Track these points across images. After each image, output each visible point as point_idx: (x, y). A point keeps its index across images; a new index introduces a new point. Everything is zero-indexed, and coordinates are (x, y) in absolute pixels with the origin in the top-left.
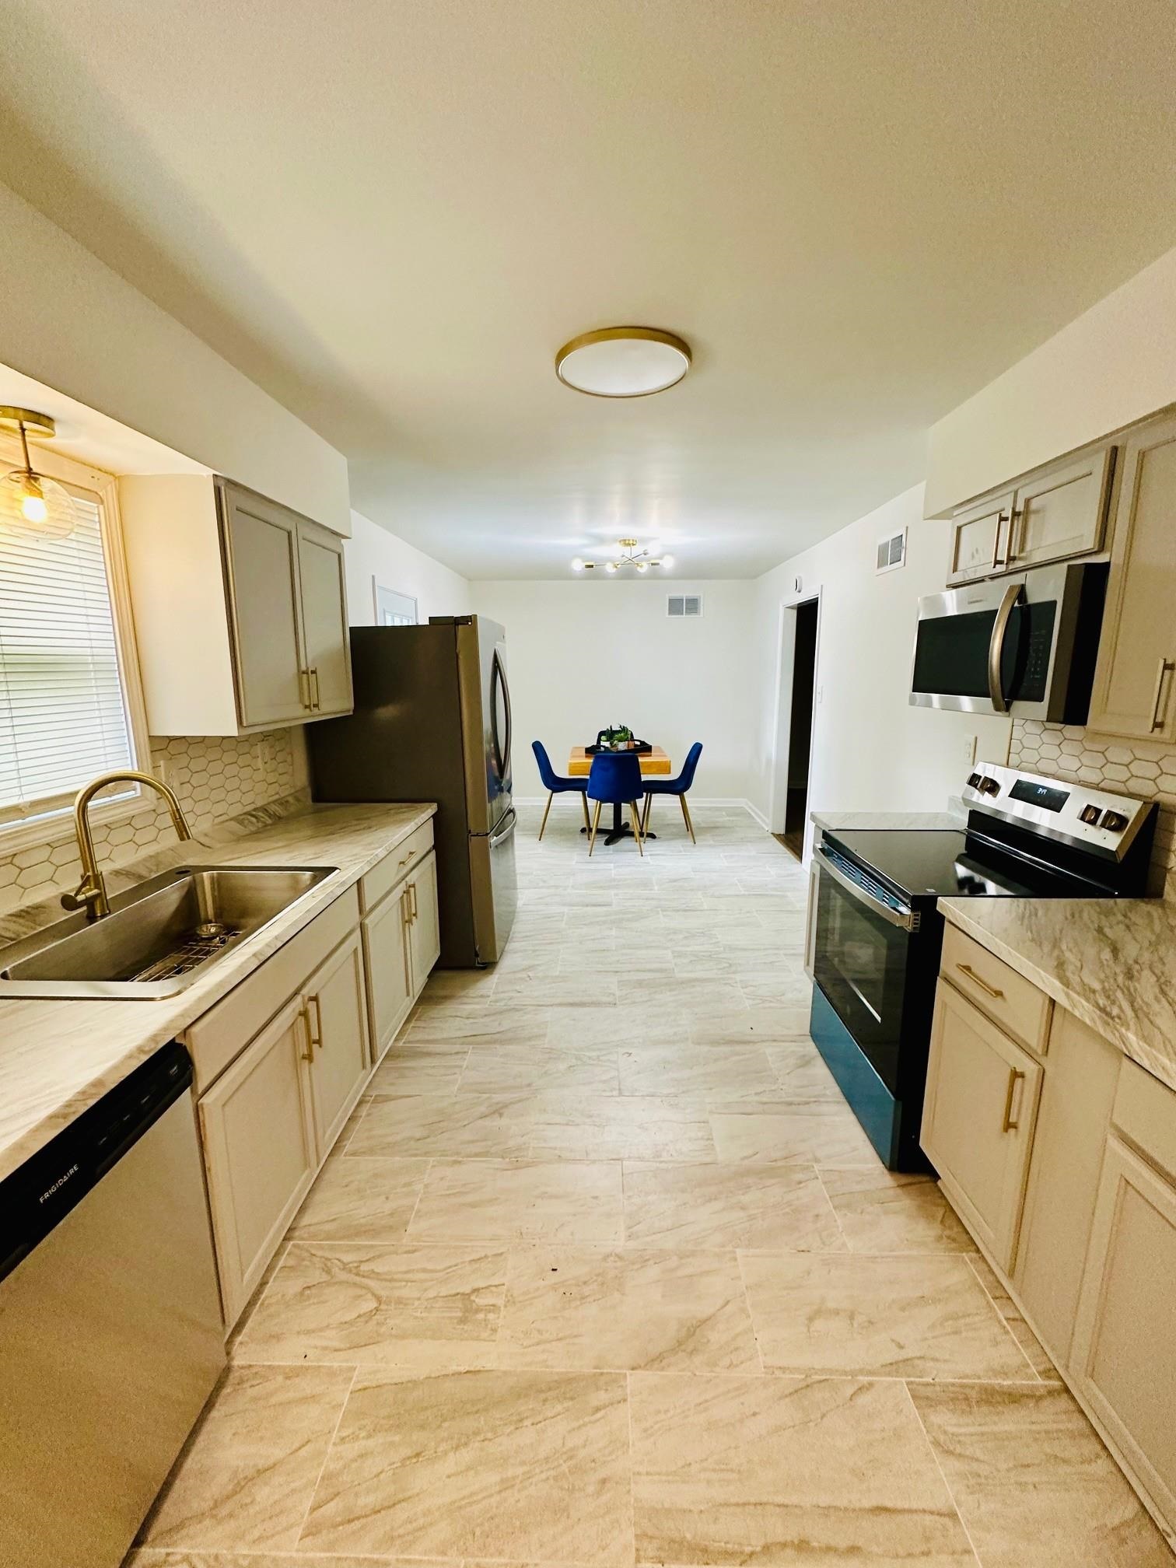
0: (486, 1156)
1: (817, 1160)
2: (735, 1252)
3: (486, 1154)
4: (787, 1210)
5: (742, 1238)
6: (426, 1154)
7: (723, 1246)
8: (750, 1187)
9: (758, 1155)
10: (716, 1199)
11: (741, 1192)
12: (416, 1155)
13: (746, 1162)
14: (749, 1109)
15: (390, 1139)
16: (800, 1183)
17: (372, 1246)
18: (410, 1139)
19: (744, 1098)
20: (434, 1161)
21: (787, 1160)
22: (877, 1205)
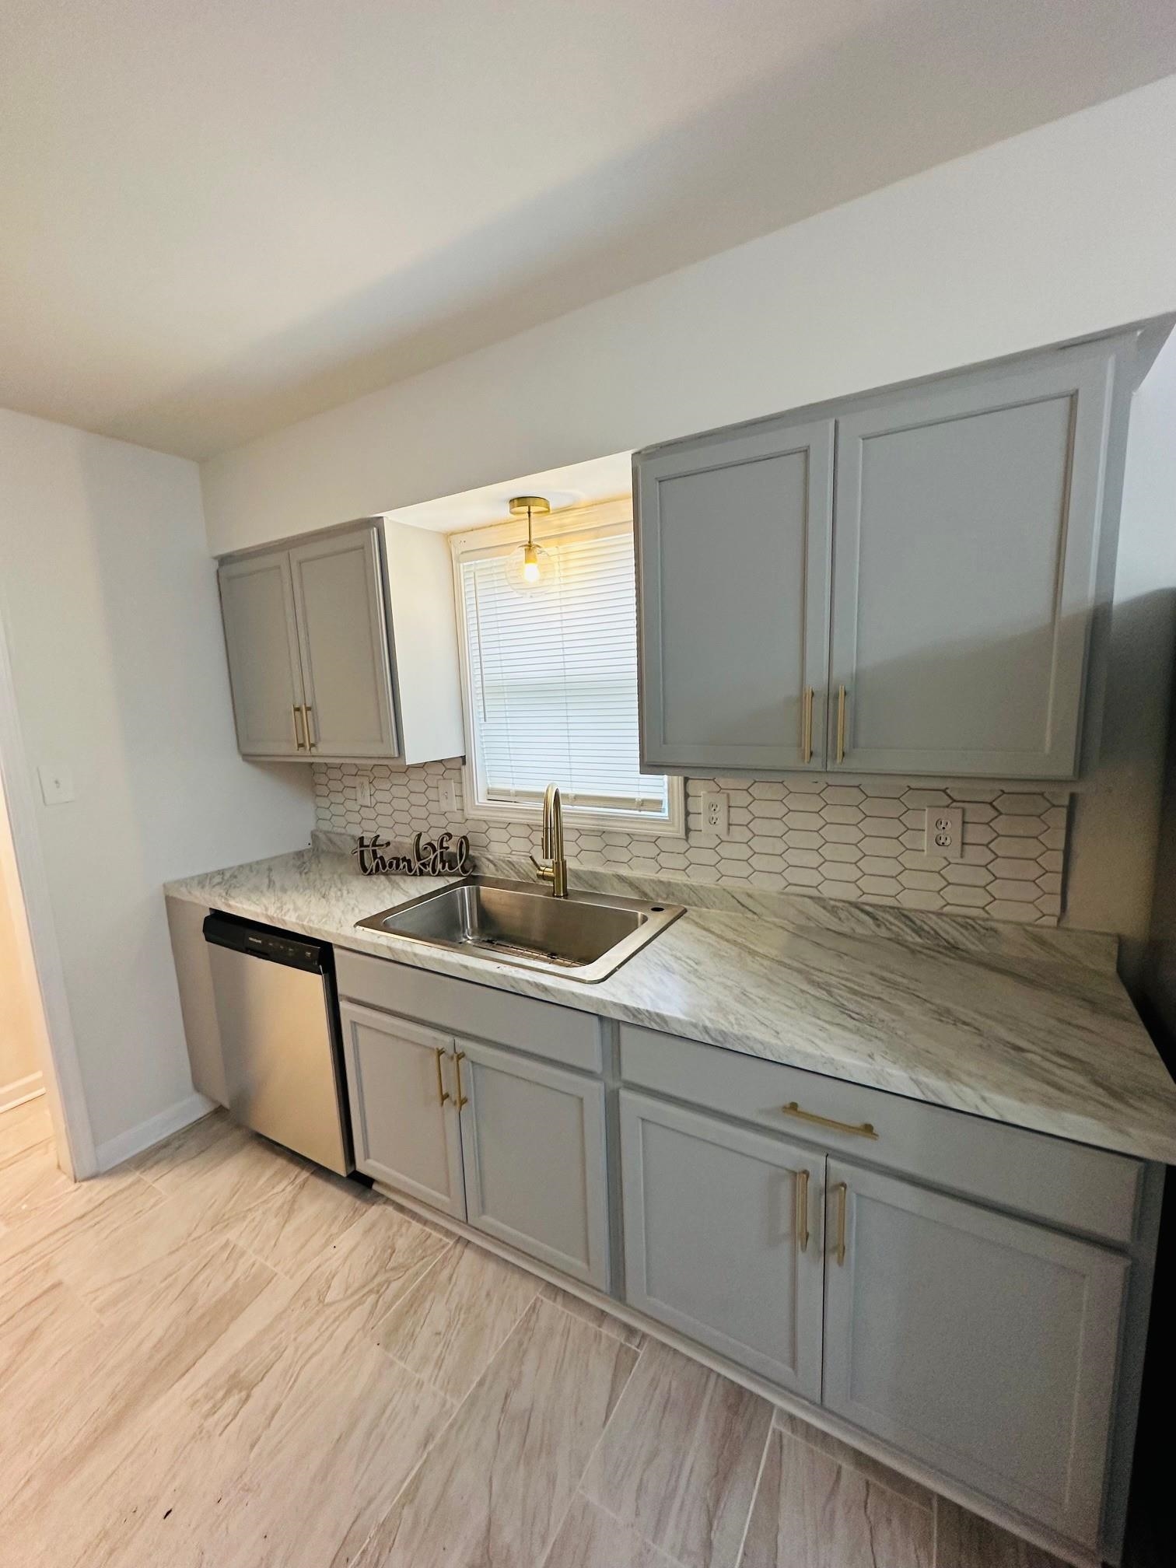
0: (406, 1494)
3: (410, 1496)
6: (473, 1401)
12: (481, 1384)
15: (532, 1354)
17: (389, 1308)
18: (516, 1384)
20: (452, 1406)
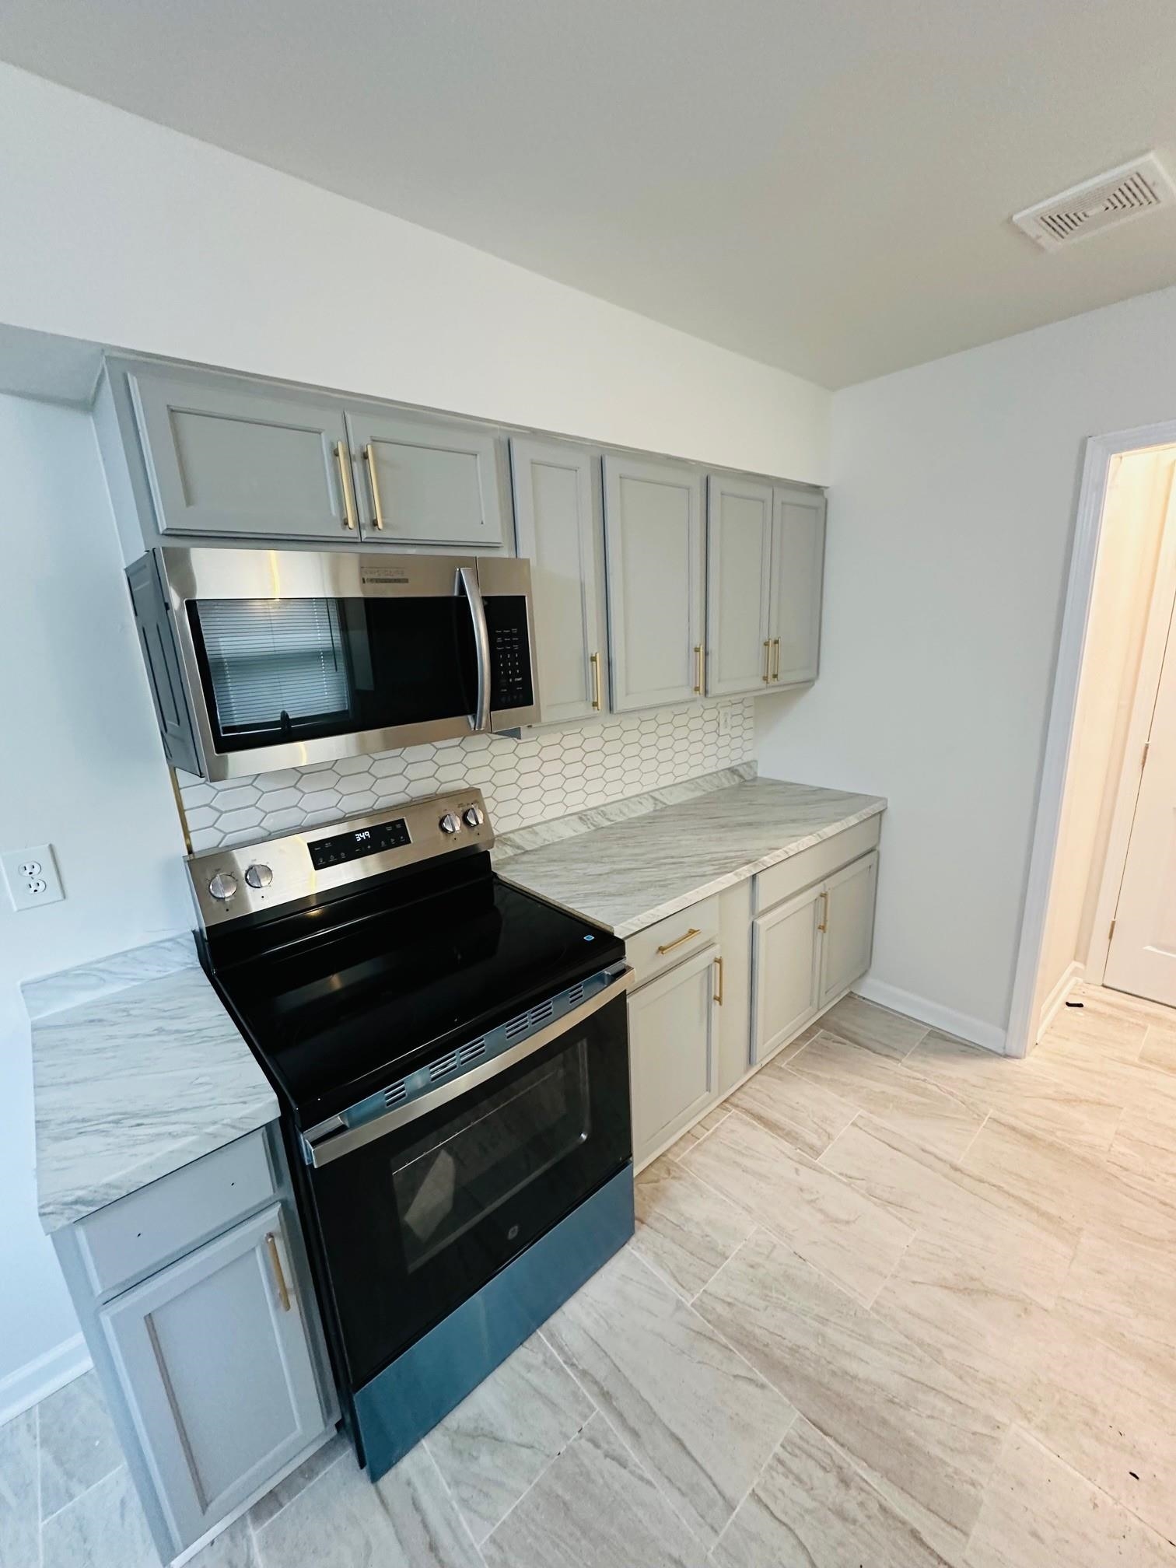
1: (679, 1306)
2: (872, 1308)
4: (774, 1294)
5: (852, 1313)
7: (879, 1322)
8: (791, 1349)
9: (737, 1373)
10: (846, 1373)
11: (807, 1353)
13: (762, 1378)
14: (668, 1448)
16: (729, 1304)
19: (648, 1476)
21: (710, 1335)
22: (685, 1229)
